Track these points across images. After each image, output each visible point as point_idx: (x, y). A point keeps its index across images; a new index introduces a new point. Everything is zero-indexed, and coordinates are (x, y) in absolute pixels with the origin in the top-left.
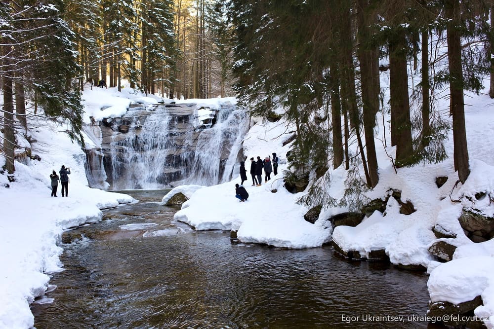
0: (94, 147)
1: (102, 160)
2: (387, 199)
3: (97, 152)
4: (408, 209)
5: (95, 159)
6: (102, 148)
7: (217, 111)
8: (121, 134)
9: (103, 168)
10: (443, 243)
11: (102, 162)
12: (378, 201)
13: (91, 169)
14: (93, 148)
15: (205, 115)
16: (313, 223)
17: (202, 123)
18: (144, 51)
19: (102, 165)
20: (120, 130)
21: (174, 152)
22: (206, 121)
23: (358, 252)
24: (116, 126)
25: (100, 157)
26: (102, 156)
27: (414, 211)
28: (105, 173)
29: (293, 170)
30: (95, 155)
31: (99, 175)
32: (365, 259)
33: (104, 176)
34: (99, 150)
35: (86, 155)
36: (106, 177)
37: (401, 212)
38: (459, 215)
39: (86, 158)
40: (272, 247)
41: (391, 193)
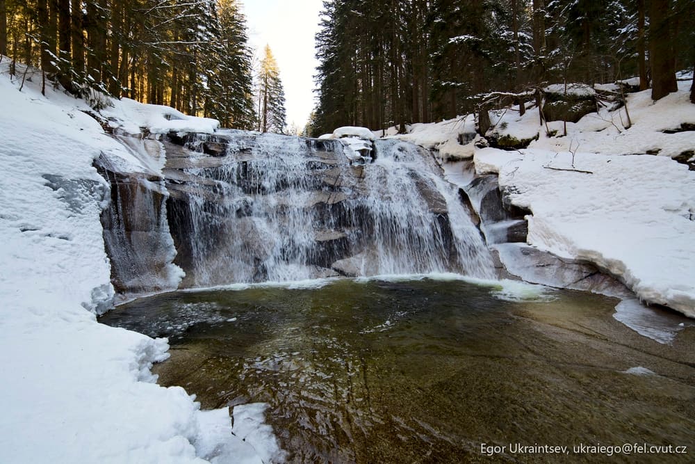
0: (138, 170)
1: (164, 206)
3: (150, 185)
5: (141, 204)
6: (163, 176)
9: (167, 228)
11: (164, 210)
14: (138, 173)
19: (164, 219)
26: (163, 196)
28: (170, 240)
30: (144, 189)
31: (155, 246)
33: (168, 248)
34: (155, 179)
35: (108, 185)
36: (175, 251)
39: (108, 194)
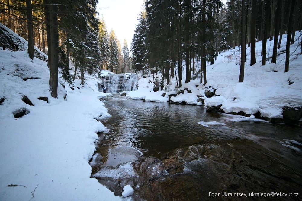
2: (184, 90)
4: (190, 92)
7: (130, 76)
8: (107, 80)
10: (201, 98)
12: (182, 91)
13: (99, 88)
15: (127, 76)
16: (164, 97)
17: (127, 78)
18: (111, 62)
20: (106, 79)
21: (120, 85)
22: (128, 78)
23: (178, 102)
24: (105, 78)
25: (101, 85)
27: (191, 92)
29: (155, 86)
32: (180, 104)
34: (101, 83)
37: (188, 93)
38: (204, 92)
39: (98, 85)
40: (155, 102)
41: (185, 89)
